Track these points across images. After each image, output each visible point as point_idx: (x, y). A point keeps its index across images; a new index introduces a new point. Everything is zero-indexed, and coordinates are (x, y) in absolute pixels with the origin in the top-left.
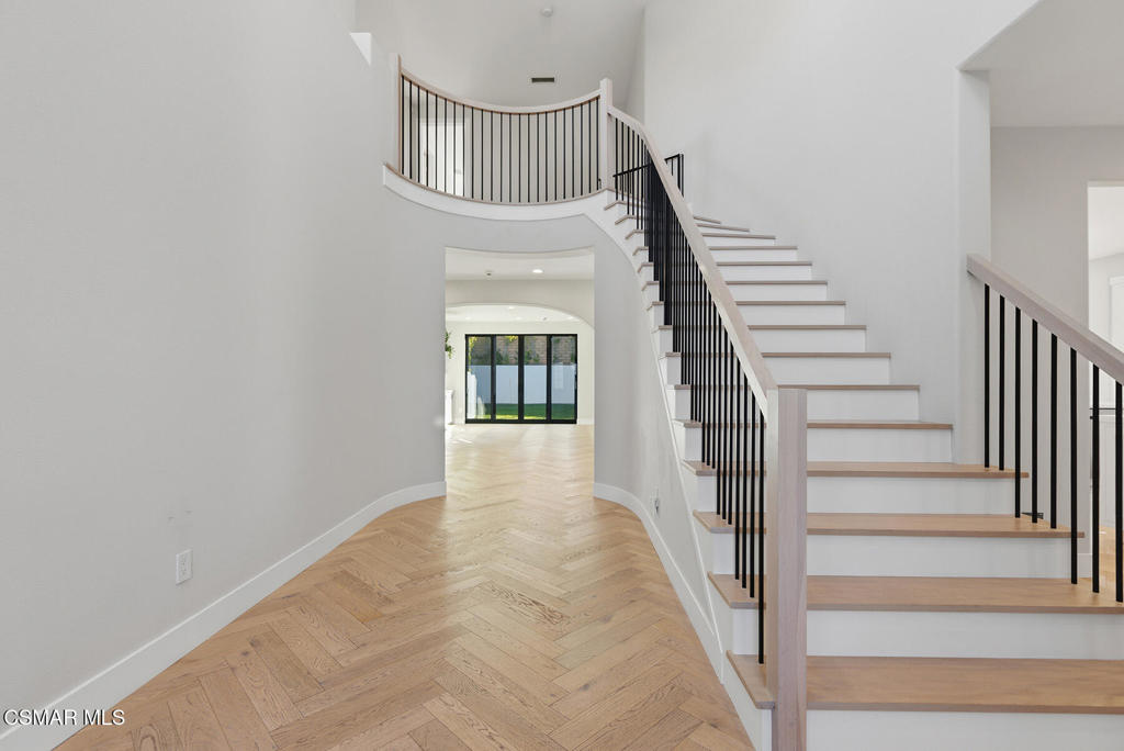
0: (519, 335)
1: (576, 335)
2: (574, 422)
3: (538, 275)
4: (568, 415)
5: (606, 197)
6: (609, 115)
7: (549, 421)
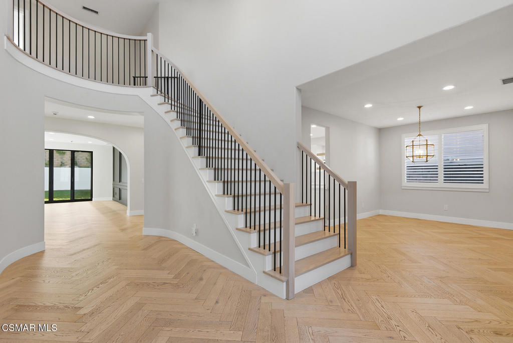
0: (49, 150)
1: (92, 152)
2: (91, 200)
3: (92, 119)
4: (87, 196)
5: (151, 90)
6: (152, 51)
7: (73, 200)
